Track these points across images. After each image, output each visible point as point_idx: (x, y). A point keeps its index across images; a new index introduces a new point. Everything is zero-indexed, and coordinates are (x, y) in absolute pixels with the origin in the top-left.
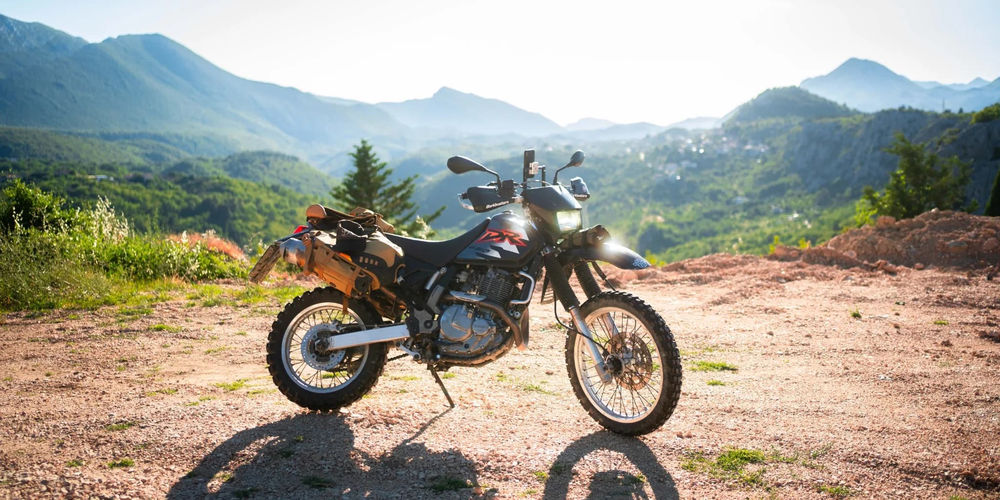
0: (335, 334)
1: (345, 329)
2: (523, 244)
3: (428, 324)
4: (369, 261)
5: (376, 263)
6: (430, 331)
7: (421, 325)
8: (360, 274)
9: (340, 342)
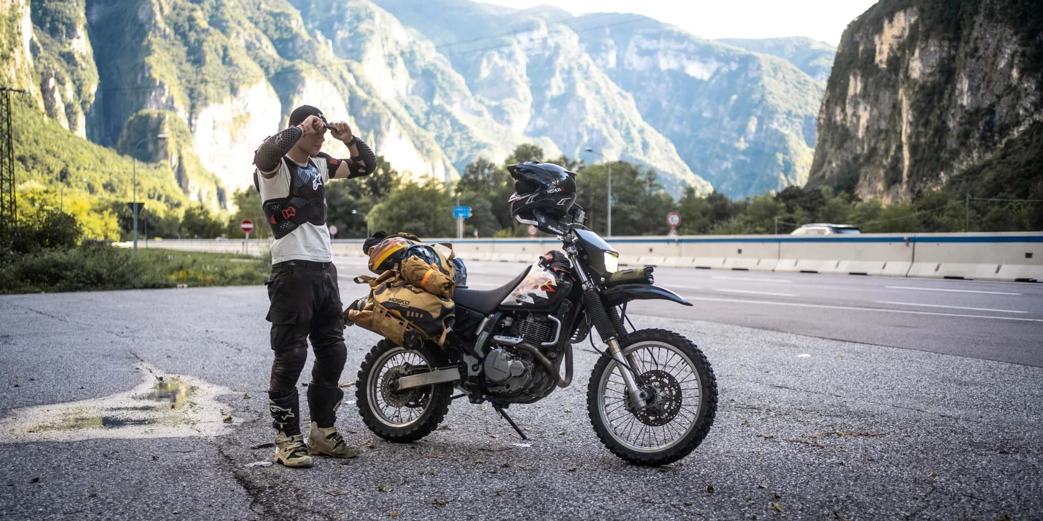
0: (404, 375)
1: (412, 371)
2: (552, 290)
3: (476, 368)
4: (415, 315)
5: (421, 316)
6: (476, 374)
7: (470, 369)
8: (408, 327)
9: (409, 382)
